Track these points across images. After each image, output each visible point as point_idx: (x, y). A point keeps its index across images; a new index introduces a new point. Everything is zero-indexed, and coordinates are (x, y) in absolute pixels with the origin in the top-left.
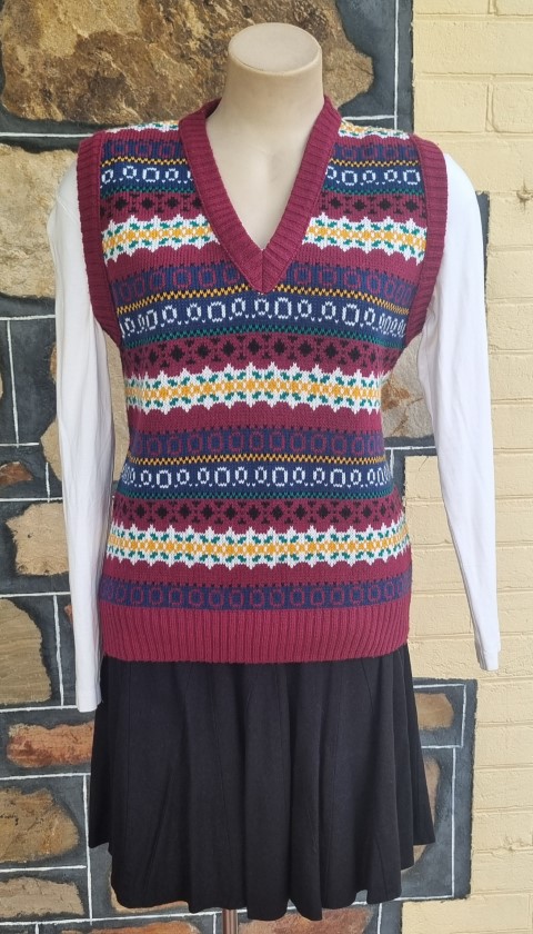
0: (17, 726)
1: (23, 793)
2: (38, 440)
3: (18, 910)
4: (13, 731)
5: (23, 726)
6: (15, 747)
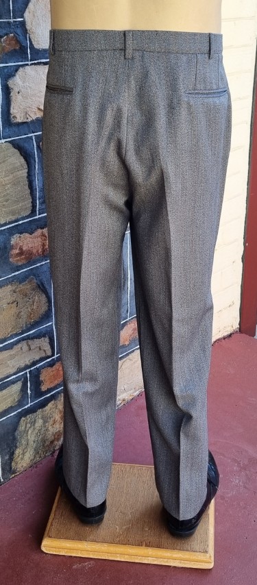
0: (15, 236)
1: (20, 283)
2: (22, 17)
3: (18, 366)
4: (15, 240)
5: (18, 235)
6: (14, 252)
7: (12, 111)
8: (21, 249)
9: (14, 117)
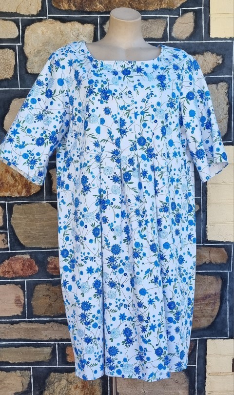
0: (51, 257)
1: (53, 286)
3: (50, 337)
4: (49, 259)
6: (50, 266)
7: (53, 187)
8: (55, 265)
9: (54, 190)
